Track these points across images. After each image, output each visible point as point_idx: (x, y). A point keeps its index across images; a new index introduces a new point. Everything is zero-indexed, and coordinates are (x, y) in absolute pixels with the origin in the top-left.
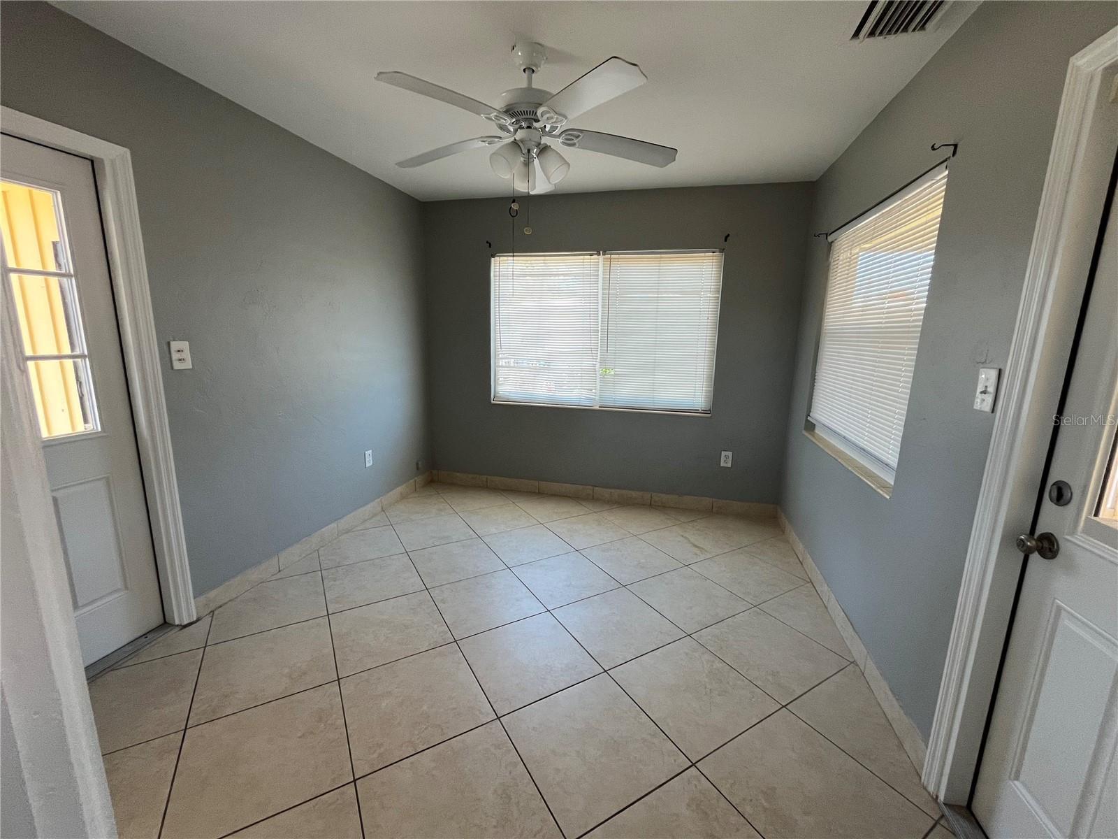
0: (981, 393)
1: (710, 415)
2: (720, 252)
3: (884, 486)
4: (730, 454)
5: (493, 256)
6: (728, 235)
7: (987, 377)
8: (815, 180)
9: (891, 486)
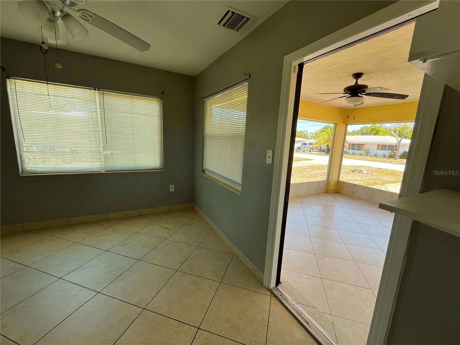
0: (268, 158)
1: (163, 170)
2: (160, 99)
3: (238, 191)
4: (173, 186)
5: (9, 78)
6: (164, 92)
7: (269, 153)
8: (194, 76)
9: (240, 191)
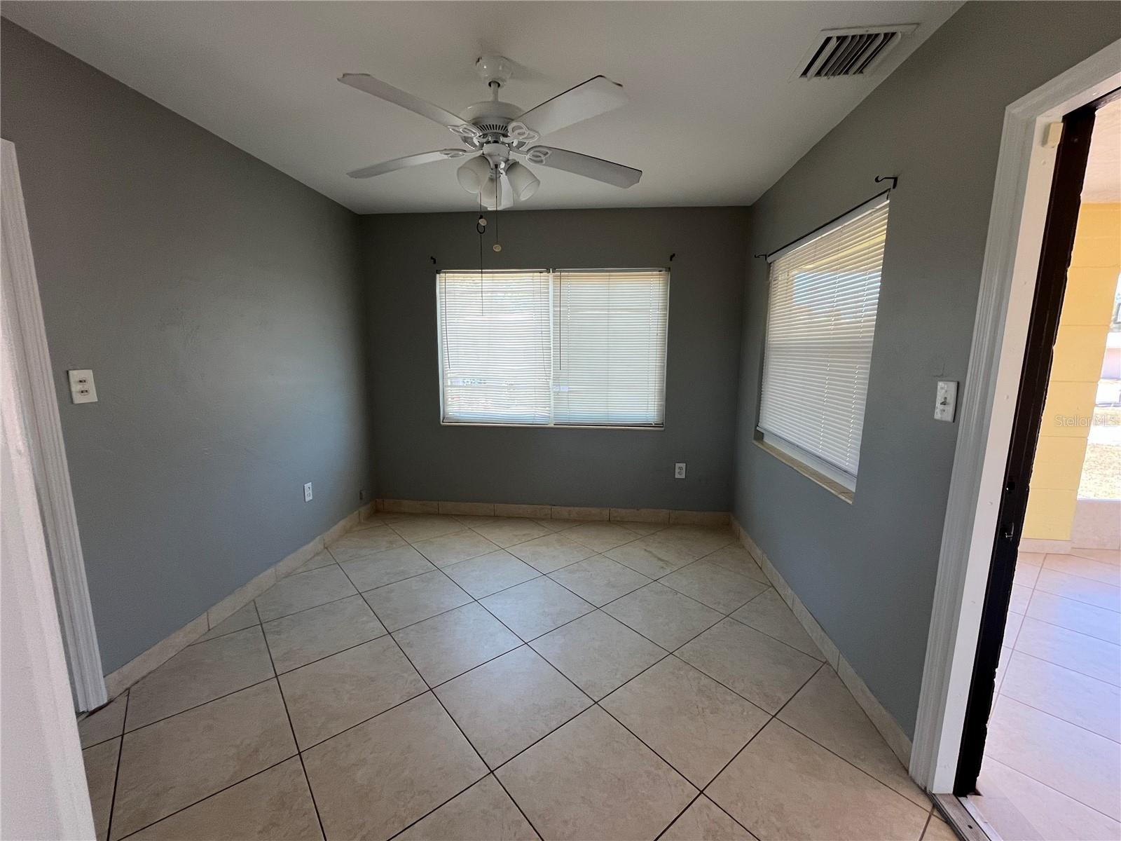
0: (942, 404)
1: (663, 429)
2: (666, 271)
3: (846, 492)
4: (683, 465)
5: (438, 272)
6: (674, 255)
7: (945, 390)
8: (750, 205)
9: (852, 492)
